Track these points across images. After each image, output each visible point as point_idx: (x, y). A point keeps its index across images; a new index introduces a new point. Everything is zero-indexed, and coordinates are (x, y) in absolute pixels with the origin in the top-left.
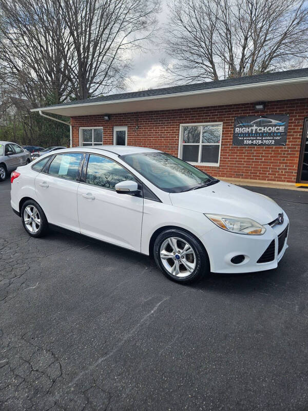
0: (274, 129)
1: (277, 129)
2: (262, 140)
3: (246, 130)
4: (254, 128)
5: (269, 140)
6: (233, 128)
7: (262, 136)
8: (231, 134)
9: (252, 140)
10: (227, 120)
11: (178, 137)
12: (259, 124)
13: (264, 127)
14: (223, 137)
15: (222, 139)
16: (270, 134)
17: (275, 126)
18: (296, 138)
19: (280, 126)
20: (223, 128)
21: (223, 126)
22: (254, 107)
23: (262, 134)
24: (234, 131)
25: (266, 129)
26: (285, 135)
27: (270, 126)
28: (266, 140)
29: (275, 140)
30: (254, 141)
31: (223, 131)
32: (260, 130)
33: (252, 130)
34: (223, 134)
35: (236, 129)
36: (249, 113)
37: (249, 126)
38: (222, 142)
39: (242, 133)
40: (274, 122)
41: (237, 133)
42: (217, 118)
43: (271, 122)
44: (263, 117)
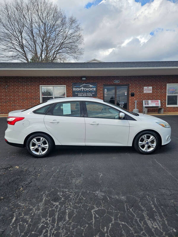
0: (91, 89)
1: (93, 89)
2: (87, 94)
3: (79, 89)
4: (82, 88)
5: (90, 94)
6: (71, 88)
7: (87, 92)
8: (71, 91)
9: (82, 94)
10: (68, 84)
11: (39, 93)
12: (84, 87)
13: (87, 88)
14: (67, 92)
15: (67, 94)
16: (90, 92)
17: (92, 88)
18: (101, 93)
19: (94, 88)
20: (67, 88)
21: (66, 87)
22: (81, 78)
23: (86, 91)
24: (73, 89)
25: (88, 89)
26: (96, 92)
27: (90, 88)
28: (88, 94)
29: (92, 94)
30: (83, 95)
31: (67, 90)
32: (85, 89)
33: (81, 89)
34: (66, 91)
35: (74, 89)
36: (79, 81)
37: (80, 88)
38: (67, 95)
39: (76, 91)
40: (91, 86)
41: (74, 91)
42: (63, 83)
43: (90, 86)
44: (86, 83)
